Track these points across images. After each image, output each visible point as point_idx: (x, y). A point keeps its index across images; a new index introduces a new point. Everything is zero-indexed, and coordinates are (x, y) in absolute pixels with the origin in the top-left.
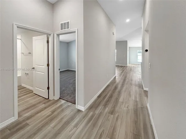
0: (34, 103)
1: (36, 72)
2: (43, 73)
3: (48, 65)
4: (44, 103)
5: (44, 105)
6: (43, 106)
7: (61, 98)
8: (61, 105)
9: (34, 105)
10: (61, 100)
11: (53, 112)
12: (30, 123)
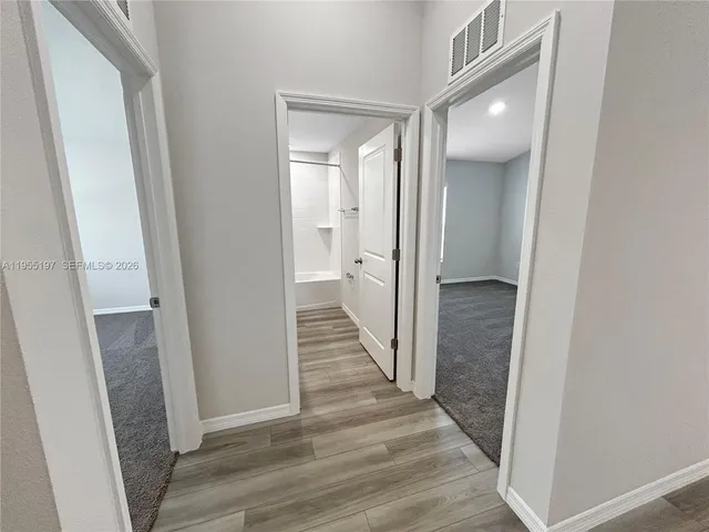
0: (351, 380)
1: (367, 275)
2: (382, 284)
3: (396, 255)
4: (378, 395)
5: (374, 400)
6: (369, 403)
7: (441, 400)
8: (432, 437)
9: (348, 388)
10: (439, 410)
11: (396, 449)
12: (320, 448)
